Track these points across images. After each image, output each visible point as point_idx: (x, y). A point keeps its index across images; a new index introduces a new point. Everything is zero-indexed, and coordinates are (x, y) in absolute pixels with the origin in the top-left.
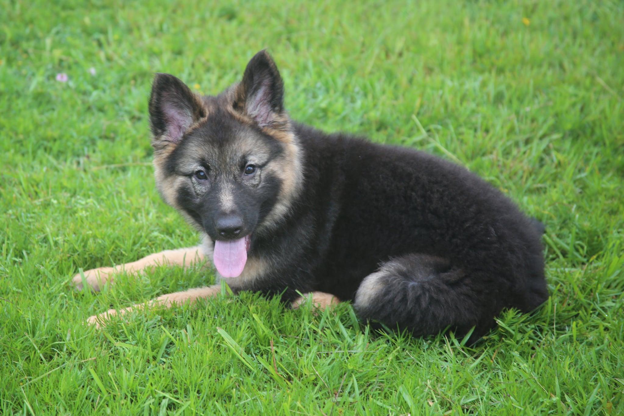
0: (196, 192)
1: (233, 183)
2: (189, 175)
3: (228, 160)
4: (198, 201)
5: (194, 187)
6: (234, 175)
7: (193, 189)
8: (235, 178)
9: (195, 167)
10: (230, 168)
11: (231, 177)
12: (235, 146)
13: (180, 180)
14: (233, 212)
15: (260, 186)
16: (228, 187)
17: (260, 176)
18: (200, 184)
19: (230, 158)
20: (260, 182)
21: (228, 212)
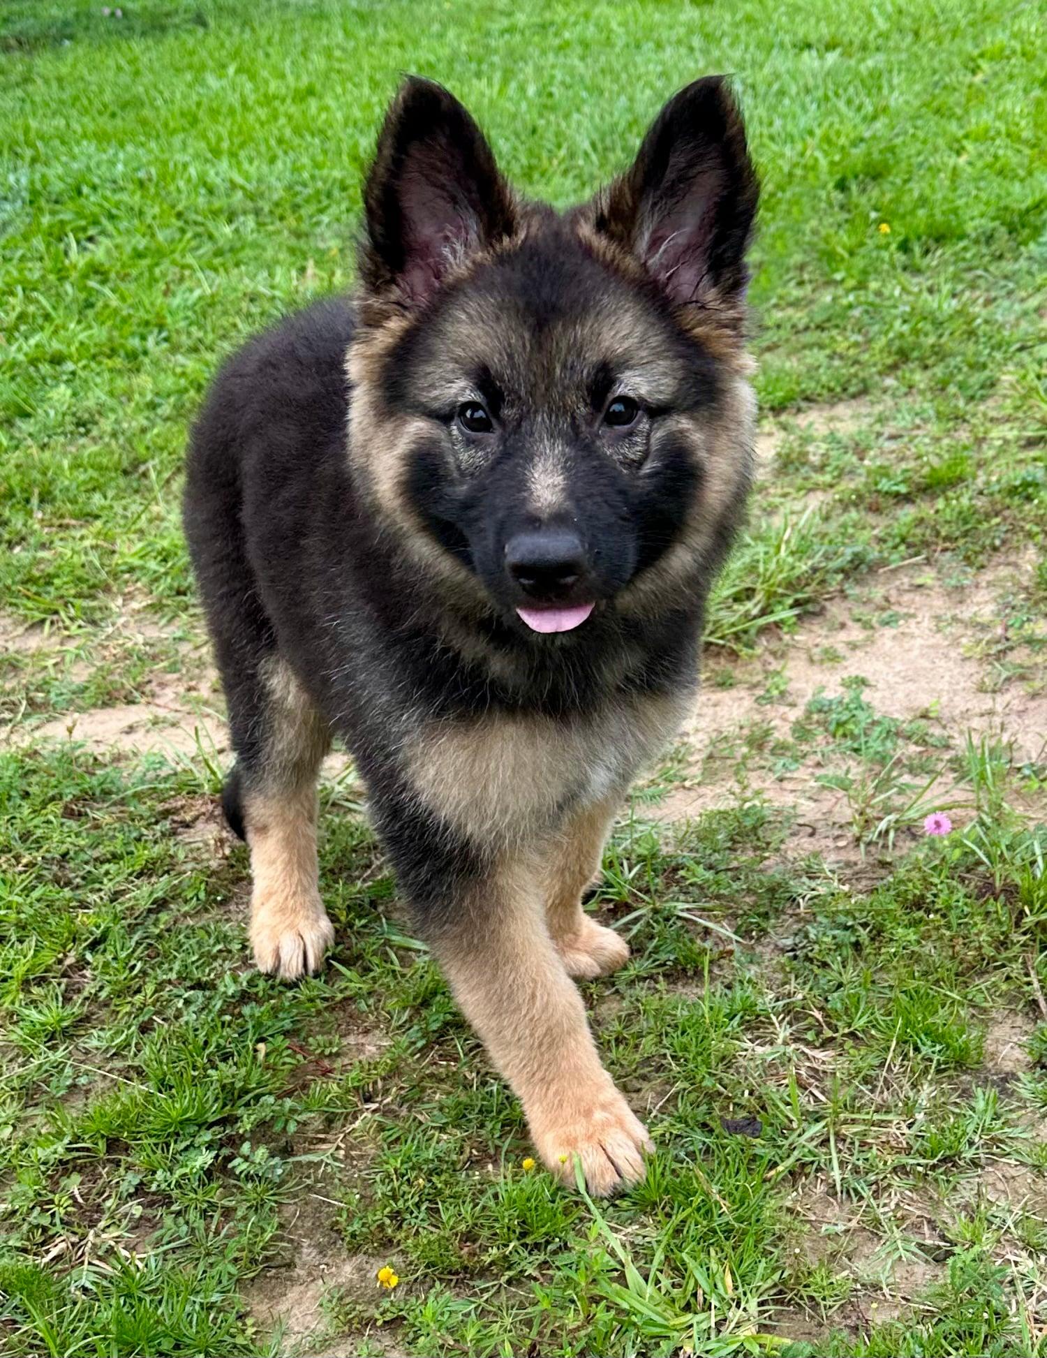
0: (458, 467)
1: (568, 443)
2: (443, 417)
3: (558, 371)
4: (462, 490)
5: (455, 453)
6: (573, 418)
7: (451, 459)
8: (574, 426)
9: (460, 390)
10: (562, 396)
11: (565, 425)
12: (582, 331)
13: (417, 427)
14: (559, 519)
15: (647, 468)
16: (552, 449)
17: (648, 437)
18: (469, 443)
19: (564, 367)
20: (646, 455)
21: (545, 516)
